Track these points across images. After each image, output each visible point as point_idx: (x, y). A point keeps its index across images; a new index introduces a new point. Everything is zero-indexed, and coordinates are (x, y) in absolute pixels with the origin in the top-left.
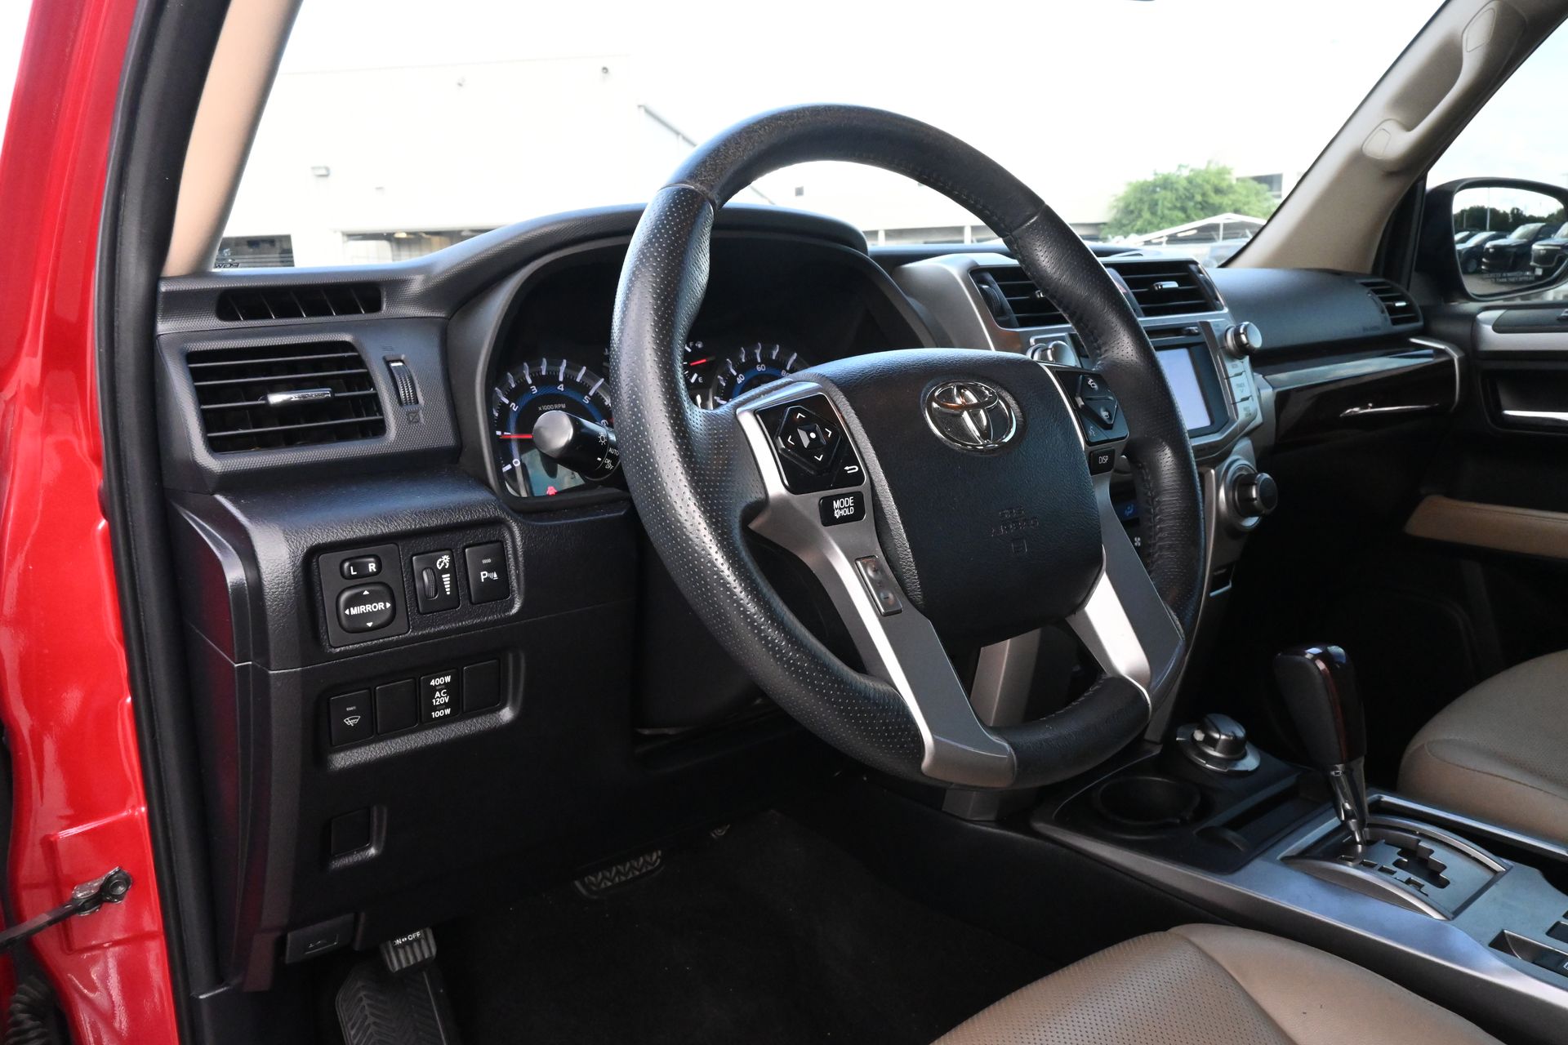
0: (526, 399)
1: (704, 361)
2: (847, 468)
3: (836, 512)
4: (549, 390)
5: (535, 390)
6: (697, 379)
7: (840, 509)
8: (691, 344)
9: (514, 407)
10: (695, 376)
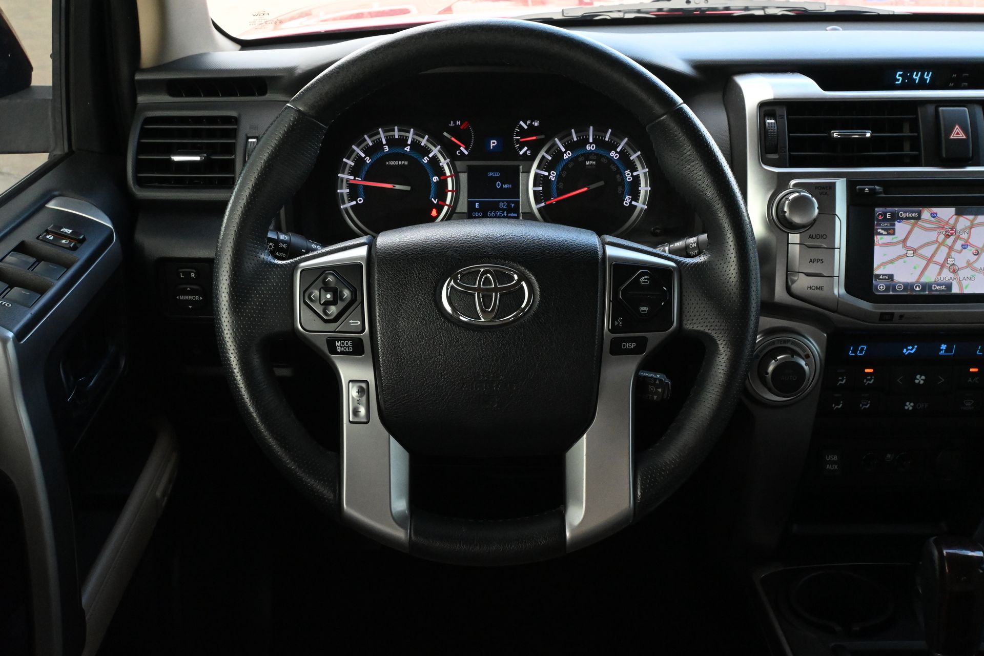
0: (378, 156)
1: (534, 138)
2: (351, 321)
3: (338, 348)
4: (397, 150)
5: (387, 149)
6: (526, 152)
7: (342, 347)
8: (528, 122)
9: (368, 160)
10: (526, 148)
